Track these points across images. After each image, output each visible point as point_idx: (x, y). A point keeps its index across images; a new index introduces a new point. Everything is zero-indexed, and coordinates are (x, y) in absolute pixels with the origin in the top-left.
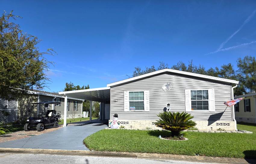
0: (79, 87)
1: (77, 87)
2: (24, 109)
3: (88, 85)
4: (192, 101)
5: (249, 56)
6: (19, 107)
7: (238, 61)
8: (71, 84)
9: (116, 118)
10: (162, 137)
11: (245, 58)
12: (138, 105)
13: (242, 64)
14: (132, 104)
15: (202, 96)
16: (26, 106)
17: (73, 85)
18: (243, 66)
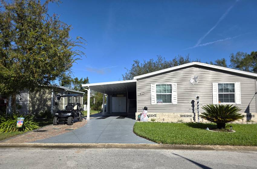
0: (78, 79)
1: (75, 79)
2: (36, 102)
3: (87, 78)
4: (219, 94)
5: (241, 52)
6: (30, 99)
7: (231, 56)
8: (69, 76)
9: (146, 111)
10: (210, 129)
11: (237, 54)
12: (165, 98)
13: (234, 59)
14: (159, 97)
15: (228, 89)
16: (37, 98)
17: (70, 78)
18: (235, 61)
